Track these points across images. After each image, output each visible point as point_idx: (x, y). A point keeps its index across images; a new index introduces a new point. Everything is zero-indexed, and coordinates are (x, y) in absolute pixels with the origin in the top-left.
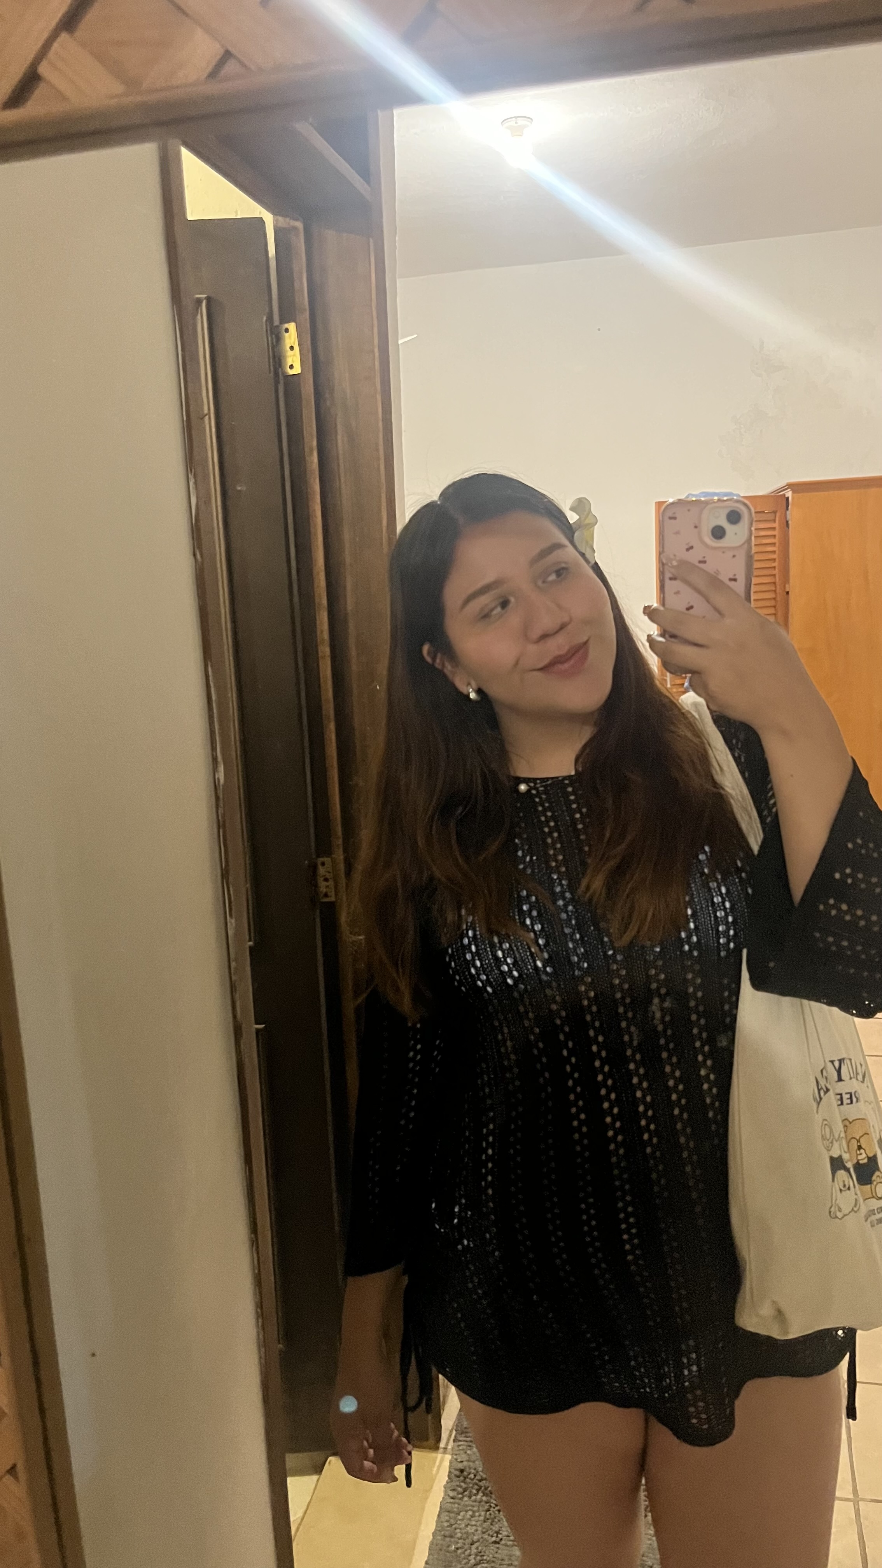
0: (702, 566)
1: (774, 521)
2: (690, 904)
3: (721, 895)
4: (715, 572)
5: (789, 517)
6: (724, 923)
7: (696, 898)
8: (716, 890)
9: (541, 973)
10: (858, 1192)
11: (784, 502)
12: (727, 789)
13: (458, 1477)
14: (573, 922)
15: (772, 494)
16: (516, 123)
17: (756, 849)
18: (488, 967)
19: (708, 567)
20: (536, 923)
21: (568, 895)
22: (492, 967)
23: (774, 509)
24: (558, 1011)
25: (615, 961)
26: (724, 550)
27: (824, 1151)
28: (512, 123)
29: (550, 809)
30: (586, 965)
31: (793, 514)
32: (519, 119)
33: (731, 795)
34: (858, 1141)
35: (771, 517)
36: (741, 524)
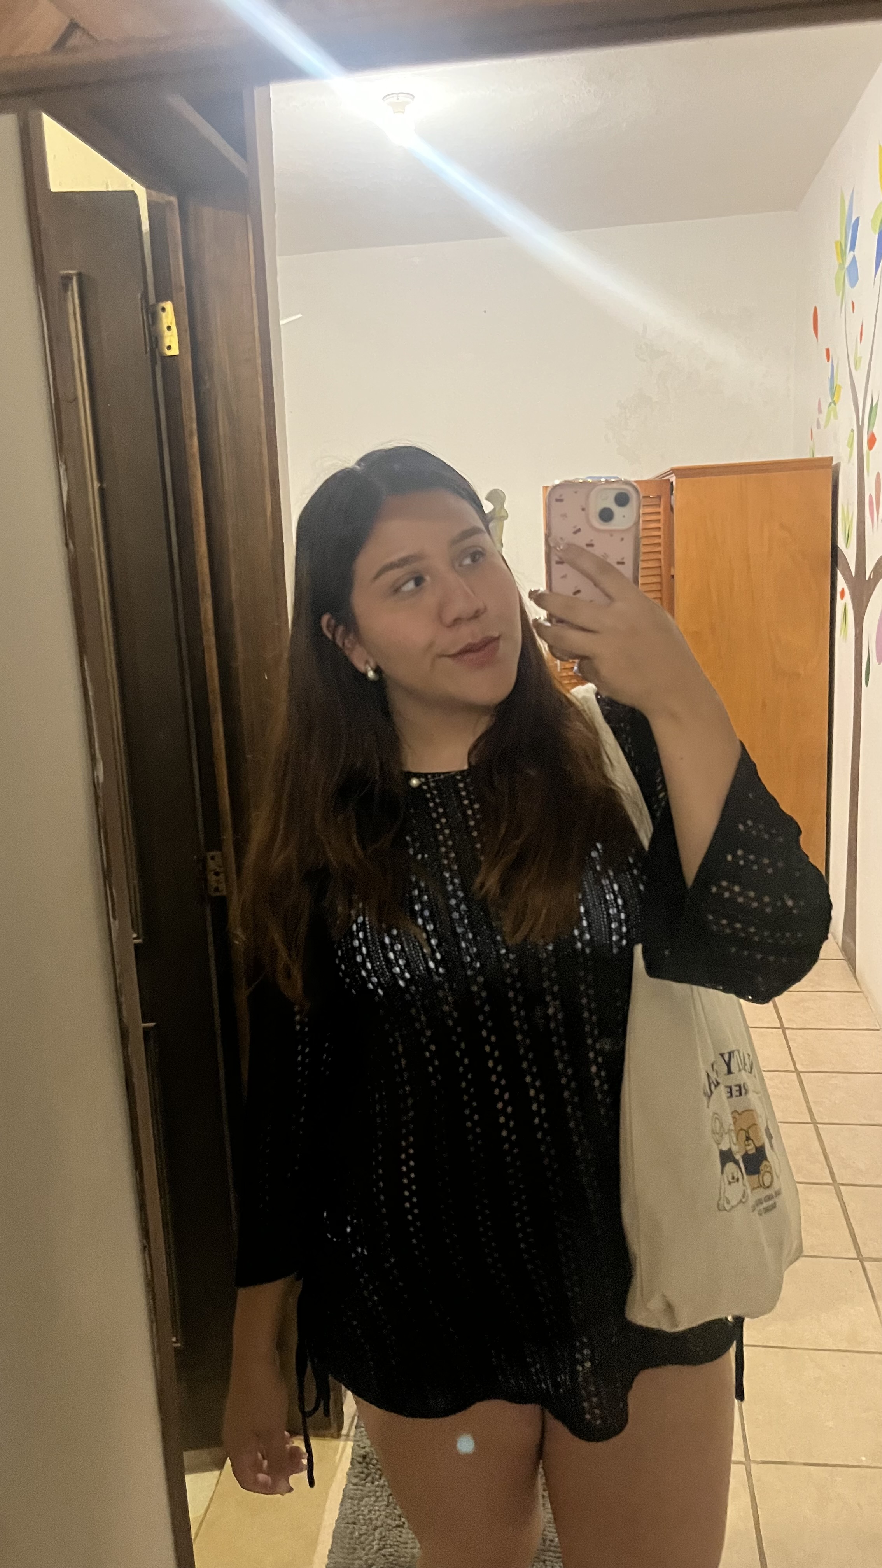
0: (589, 549)
1: (659, 506)
2: (584, 901)
3: (613, 892)
4: (603, 556)
5: (673, 503)
6: (617, 919)
7: (589, 895)
8: (609, 887)
9: (433, 973)
10: (747, 1184)
11: (669, 485)
12: (618, 785)
13: (360, 1463)
14: (466, 921)
15: (657, 479)
16: (398, 99)
17: (646, 843)
18: (379, 969)
19: (598, 551)
20: (428, 923)
21: (461, 894)
22: (383, 969)
23: (659, 494)
24: (451, 1012)
25: (508, 960)
26: (611, 533)
27: (715, 1145)
28: (394, 99)
29: (441, 805)
30: (478, 965)
31: (677, 500)
32: (400, 95)
33: (622, 791)
34: (747, 1131)
35: (656, 501)
36: (628, 507)
